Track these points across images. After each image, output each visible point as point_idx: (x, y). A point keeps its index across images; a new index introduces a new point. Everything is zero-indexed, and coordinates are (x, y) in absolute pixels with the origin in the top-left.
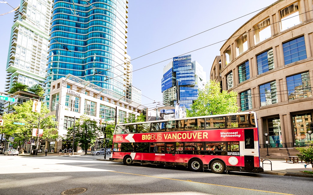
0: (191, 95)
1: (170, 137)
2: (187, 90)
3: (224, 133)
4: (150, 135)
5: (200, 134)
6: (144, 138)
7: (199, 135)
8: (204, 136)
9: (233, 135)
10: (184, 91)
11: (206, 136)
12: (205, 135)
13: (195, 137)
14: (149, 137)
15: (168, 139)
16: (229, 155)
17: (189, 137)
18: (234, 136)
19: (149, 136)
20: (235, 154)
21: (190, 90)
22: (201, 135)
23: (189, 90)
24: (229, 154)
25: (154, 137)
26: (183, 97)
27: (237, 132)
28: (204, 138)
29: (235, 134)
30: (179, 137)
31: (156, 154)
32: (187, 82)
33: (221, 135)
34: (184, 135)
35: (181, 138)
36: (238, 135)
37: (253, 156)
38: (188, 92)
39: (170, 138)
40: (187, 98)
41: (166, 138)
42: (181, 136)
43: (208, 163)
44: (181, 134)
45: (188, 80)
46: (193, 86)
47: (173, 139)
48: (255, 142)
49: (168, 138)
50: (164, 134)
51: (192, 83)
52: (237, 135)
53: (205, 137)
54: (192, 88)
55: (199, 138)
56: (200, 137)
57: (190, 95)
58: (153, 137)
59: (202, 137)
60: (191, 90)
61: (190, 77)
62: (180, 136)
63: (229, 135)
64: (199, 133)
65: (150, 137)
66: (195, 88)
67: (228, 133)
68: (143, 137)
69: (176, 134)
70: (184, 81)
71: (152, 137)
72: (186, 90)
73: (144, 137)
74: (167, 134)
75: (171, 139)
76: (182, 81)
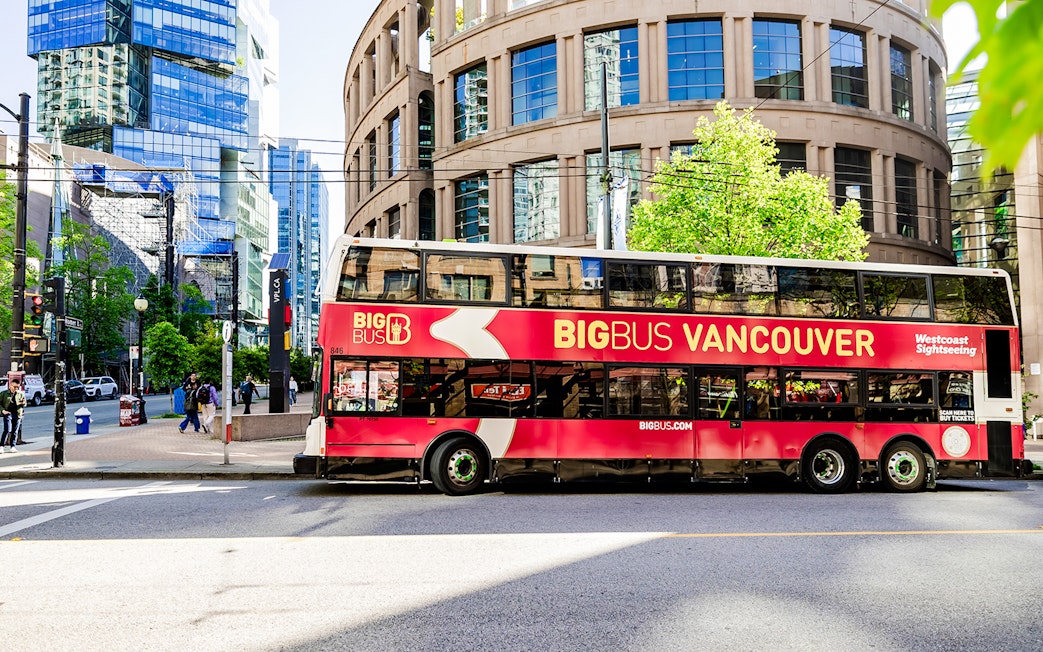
0: (208, 115)
1: (713, 339)
2: (193, 87)
3: (928, 340)
4: (603, 326)
5: (844, 337)
6: (565, 339)
7: (840, 343)
8: (860, 344)
9: (954, 346)
10: (175, 84)
11: (868, 345)
12: (865, 344)
13: (825, 349)
14: (600, 335)
15: (705, 349)
16: (944, 422)
17: (804, 345)
18: (956, 350)
19: (598, 330)
20: (962, 419)
21: (208, 88)
22: (848, 342)
23: (202, 89)
24: (944, 415)
25: (630, 335)
26: (171, 115)
27: (966, 338)
28: (859, 353)
29: (959, 346)
30: (760, 345)
31: (643, 425)
32: (195, 41)
33: (918, 346)
34: (781, 337)
35: (766, 347)
36: (967, 349)
37: (1009, 423)
38: (198, 96)
39: (713, 345)
40: (193, 126)
41: (693, 344)
42: (768, 340)
43: (875, 456)
44: (766, 333)
45: (200, 35)
46: (225, 73)
47: (730, 349)
48: (1013, 375)
49: (707, 344)
50: (686, 327)
51: (220, 54)
52: (965, 349)
53: (863, 348)
54: (219, 81)
55: (840, 352)
56: (845, 348)
57: (206, 112)
58: (625, 335)
59: (852, 347)
60: (212, 92)
61: (210, 20)
62: (763, 340)
63: (941, 347)
64: (840, 332)
65: (604, 337)
66: (231, 85)
67: (939, 337)
68: (558, 334)
69: (744, 329)
70: (181, 31)
71: (614, 335)
72: (185, 84)
73: (567, 336)
74: (700, 327)
75: (721, 349)
76: (165, 27)
